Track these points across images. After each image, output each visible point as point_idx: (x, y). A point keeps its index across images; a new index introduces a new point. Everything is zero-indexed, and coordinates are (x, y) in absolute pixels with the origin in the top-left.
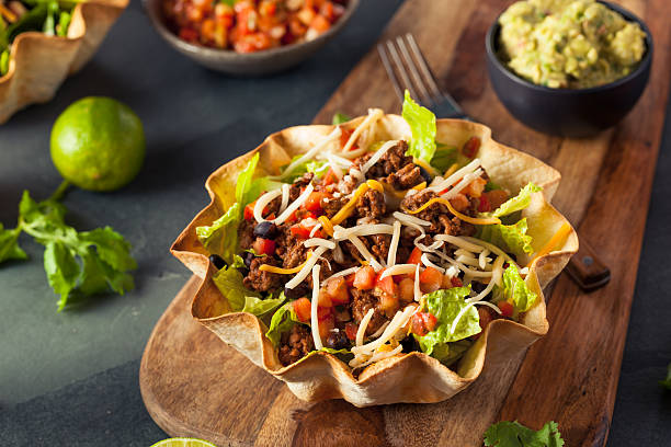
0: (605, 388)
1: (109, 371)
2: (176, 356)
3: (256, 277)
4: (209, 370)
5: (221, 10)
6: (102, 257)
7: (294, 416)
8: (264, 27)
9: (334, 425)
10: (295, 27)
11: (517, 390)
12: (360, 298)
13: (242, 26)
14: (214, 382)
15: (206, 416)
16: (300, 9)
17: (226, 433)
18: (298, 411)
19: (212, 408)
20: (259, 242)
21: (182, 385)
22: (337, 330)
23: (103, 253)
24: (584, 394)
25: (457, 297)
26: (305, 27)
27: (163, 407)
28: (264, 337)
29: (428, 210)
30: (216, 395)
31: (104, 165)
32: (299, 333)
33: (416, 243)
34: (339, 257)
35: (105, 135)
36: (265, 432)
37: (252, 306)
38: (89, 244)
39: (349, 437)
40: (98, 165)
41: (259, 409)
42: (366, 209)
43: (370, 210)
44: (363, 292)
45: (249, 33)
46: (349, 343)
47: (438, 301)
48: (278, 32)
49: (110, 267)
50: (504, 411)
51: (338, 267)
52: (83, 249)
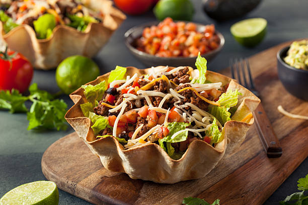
0: (253, 197)
1: (36, 153)
2: (63, 149)
3: (99, 108)
4: (75, 156)
5: (156, 41)
6: (55, 112)
7: (102, 178)
8: (171, 50)
9: (118, 184)
10: (185, 53)
11: (211, 190)
12: (140, 120)
13: (162, 48)
14: (74, 160)
15: (62, 170)
16: (190, 46)
17: (68, 178)
18: (105, 176)
19: (68, 168)
20: (108, 95)
21: (59, 158)
22: (125, 132)
23: (56, 110)
24: (242, 197)
25: (182, 126)
26: (189, 53)
27: (46, 163)
28: (90, 128)
29: (186, 93)
30: (72, 164)
31: (74, 81)
32: (107, 130)
33: (175, 104)
34: (138, 103)
35: (78, 68)
36: (86, 180)
37: (92, 117)
38: (51, 106)
39: (122, 190)
40: (71, 81)
41: (88, 172)
42: (157, 86)
43: (159, 87)
44: (142, 118)
45: (164, 50)
46: (128, 138)
47: (173, 125)
48: (176, 52)
49: (57, 118)
50: (200, 195)
51: (135, 107)
52: (49, 108)
